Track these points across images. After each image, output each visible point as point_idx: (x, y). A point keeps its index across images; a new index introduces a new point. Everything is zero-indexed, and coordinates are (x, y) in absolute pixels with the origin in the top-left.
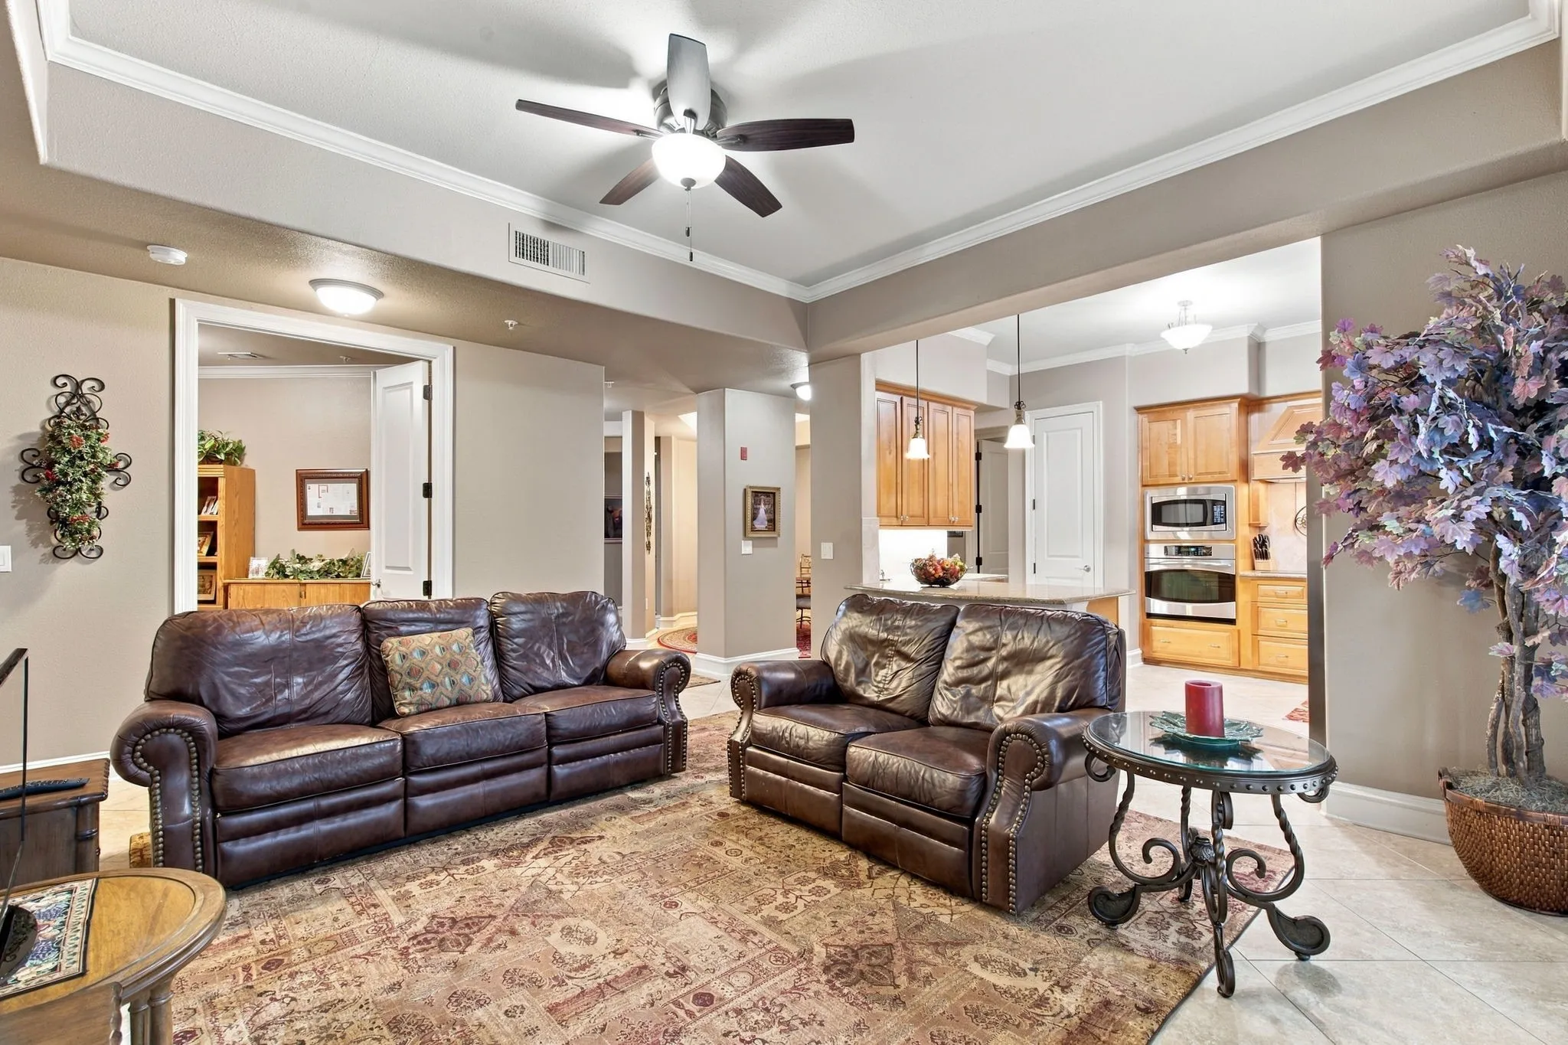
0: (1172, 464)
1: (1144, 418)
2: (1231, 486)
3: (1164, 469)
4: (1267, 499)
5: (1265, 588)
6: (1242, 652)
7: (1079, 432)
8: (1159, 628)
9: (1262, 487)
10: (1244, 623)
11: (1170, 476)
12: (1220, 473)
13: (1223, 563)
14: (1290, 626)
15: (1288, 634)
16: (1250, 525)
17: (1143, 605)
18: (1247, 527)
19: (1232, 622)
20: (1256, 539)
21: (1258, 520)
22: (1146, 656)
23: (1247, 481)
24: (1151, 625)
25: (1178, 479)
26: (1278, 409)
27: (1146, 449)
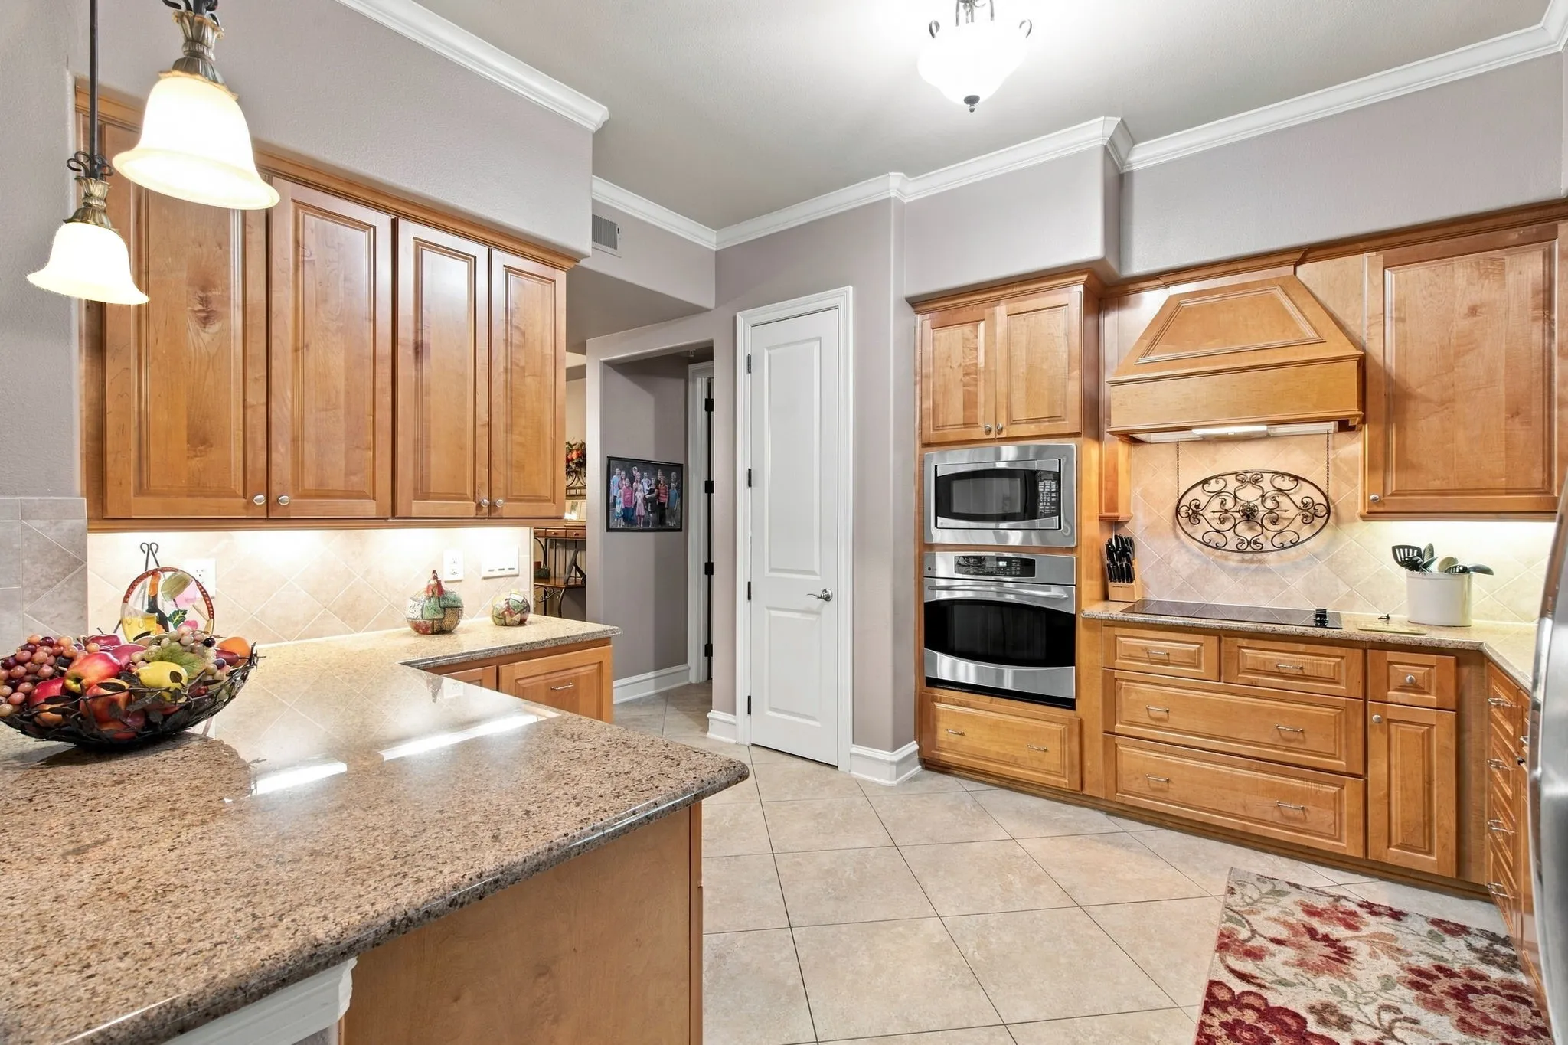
0: (970, 403)
1: (924, 321)
2: (1072, 443)
3: (955, 413)
4: (1128, 472)
5: (1129, 642)
6: (1088, 764)
7: (816, 346)
8: (947, 706)
9: (1122, 449)
10: (1090, 705)
11: (966, 425)
12: (1052, 419)
13: (1055, 591)
14: (1175, 720)
15: (1170, 736)
16: (1101, 518)
17: (921, 663)
18: (1097, 523)
19: (1069, 704)
20: (1110, 542)
21: (1115, 509)
22: (927, 756)
23: (1098, 438)
24: (934, 699)
25: (978, 433)
26: (1151, 302)
27: (928, 377)
